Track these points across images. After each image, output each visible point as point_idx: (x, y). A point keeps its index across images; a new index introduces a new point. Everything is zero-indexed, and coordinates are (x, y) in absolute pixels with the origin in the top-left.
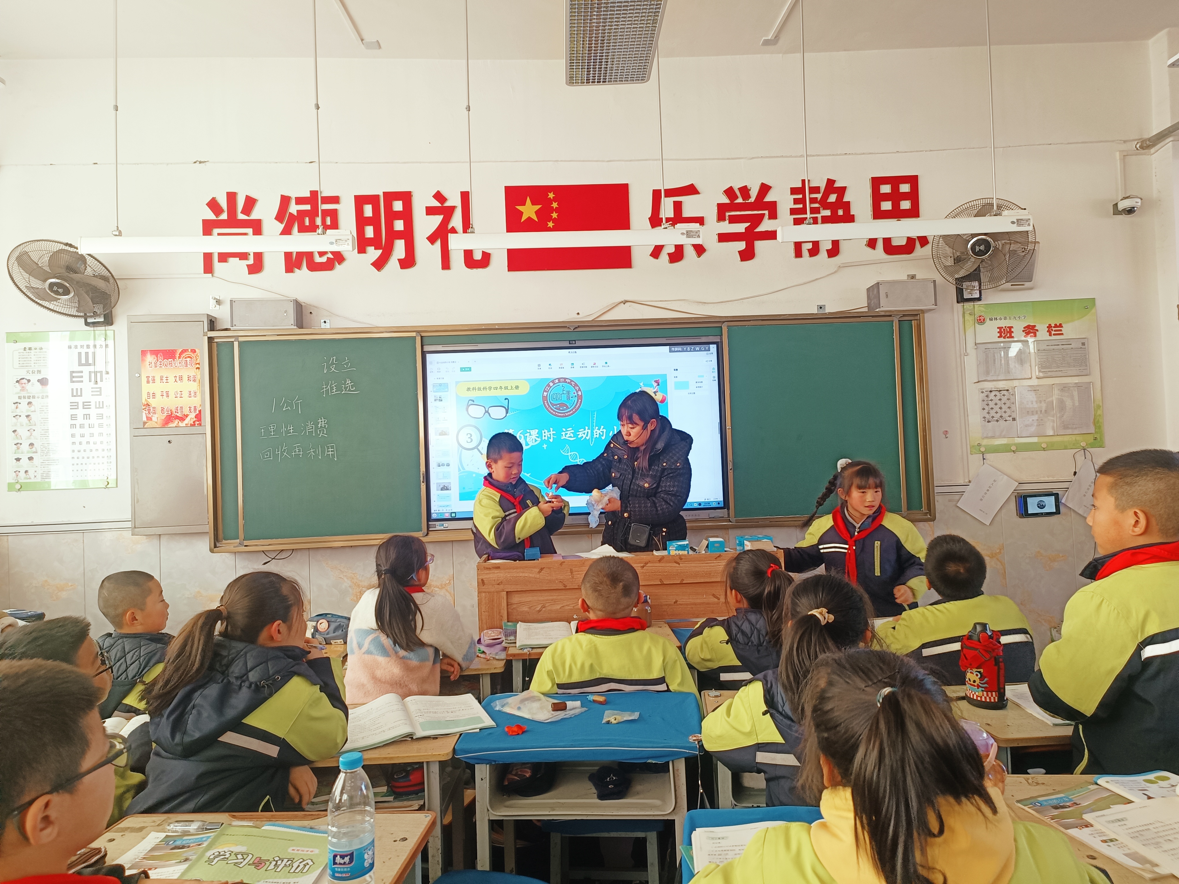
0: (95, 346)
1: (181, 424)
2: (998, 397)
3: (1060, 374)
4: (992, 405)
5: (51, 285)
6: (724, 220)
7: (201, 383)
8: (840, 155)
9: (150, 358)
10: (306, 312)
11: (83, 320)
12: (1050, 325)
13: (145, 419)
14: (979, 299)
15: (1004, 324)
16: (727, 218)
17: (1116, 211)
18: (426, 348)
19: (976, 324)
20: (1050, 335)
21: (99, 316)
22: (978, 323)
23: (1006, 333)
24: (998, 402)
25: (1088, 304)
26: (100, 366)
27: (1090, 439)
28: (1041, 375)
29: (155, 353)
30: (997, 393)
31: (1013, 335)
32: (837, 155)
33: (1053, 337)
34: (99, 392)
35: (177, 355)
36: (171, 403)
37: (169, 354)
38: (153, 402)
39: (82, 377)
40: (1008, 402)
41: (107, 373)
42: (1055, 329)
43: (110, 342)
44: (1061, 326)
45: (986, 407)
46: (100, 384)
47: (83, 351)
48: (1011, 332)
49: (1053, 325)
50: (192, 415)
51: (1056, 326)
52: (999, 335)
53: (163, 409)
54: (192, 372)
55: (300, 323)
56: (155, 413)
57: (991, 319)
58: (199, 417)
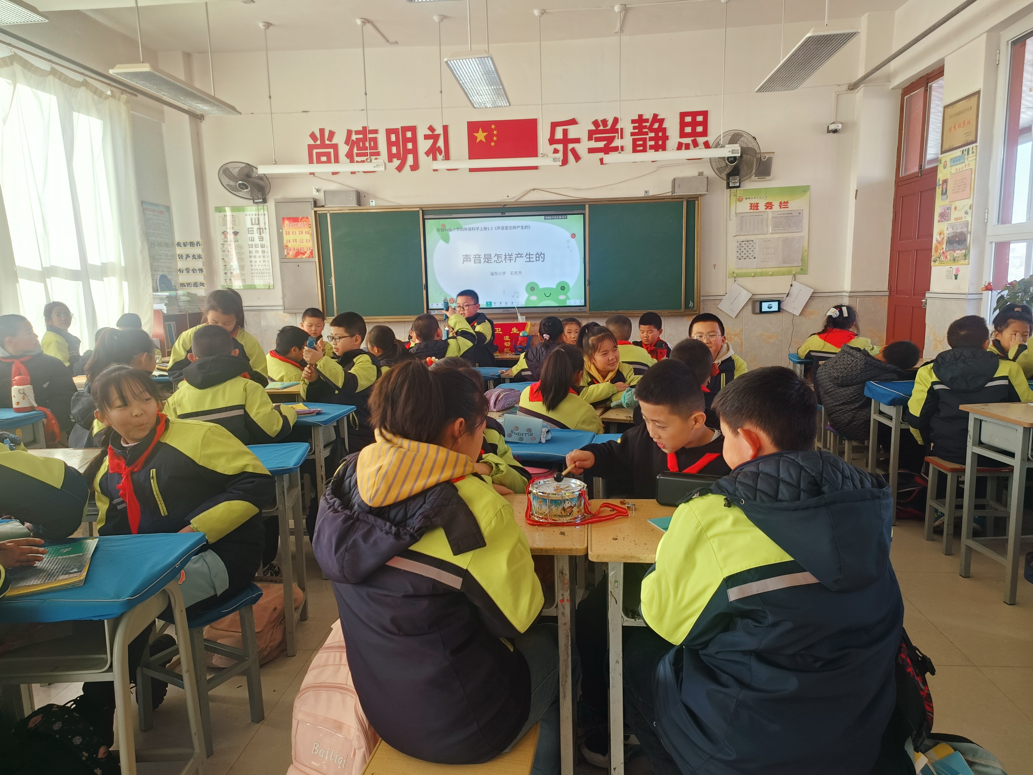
0: (259, 215)
1: (304, 257)
2: (746, 245)
3: (784, 231)
4: (742, 249)
5: (240, 184)
6: (592, 140)
7: (312, 235)
8: (662, 98)
9: (286, 222)
10: (362, 196)
11: (252, 201)
12: (781, 202)
13: (286, 254)
14: (739, 187)
15: (754, 201)
16: (594, 138)
17: (829, 131)
18: (425, 217)
19: (737, 202)
20: (781, 208)
21: (260, 199)
22: (739, 201)
23: (755, 207)
24: (747, 248)
25: (805, 190)
26: (262, 225)
27: (799, 269)
28: (773, 232)
29: (289, 219)
30: (746, 242)
31: (758, 208)
32: (660, 99)
33: (782, 209)
34: (261, 239)
35: (300, 220)
36: (298, 245)
37: (295, 220)
38: (290, 245)
39: (253, 231)
40: (752, 248)
41: (265, 229)
42: (783, 205)
43: (266, 212)
44: (787, 202)
45: (739, 251)
46: (262, 235)
47: (254, 217)
48: (757, 206)
49: (783, 202)
50: (308, 252)
51: (784, 203)
52: (750, 208)
53: (294, 249)
54: (307, 230)
55: (359, 203)
56: (290, 250)
57: (746, 199)
58: (311, 253)
